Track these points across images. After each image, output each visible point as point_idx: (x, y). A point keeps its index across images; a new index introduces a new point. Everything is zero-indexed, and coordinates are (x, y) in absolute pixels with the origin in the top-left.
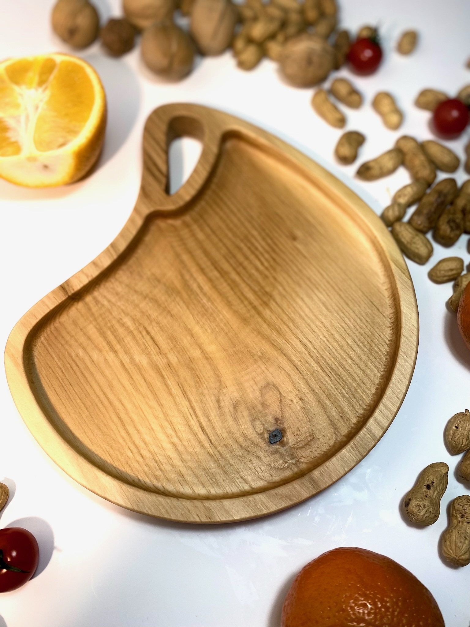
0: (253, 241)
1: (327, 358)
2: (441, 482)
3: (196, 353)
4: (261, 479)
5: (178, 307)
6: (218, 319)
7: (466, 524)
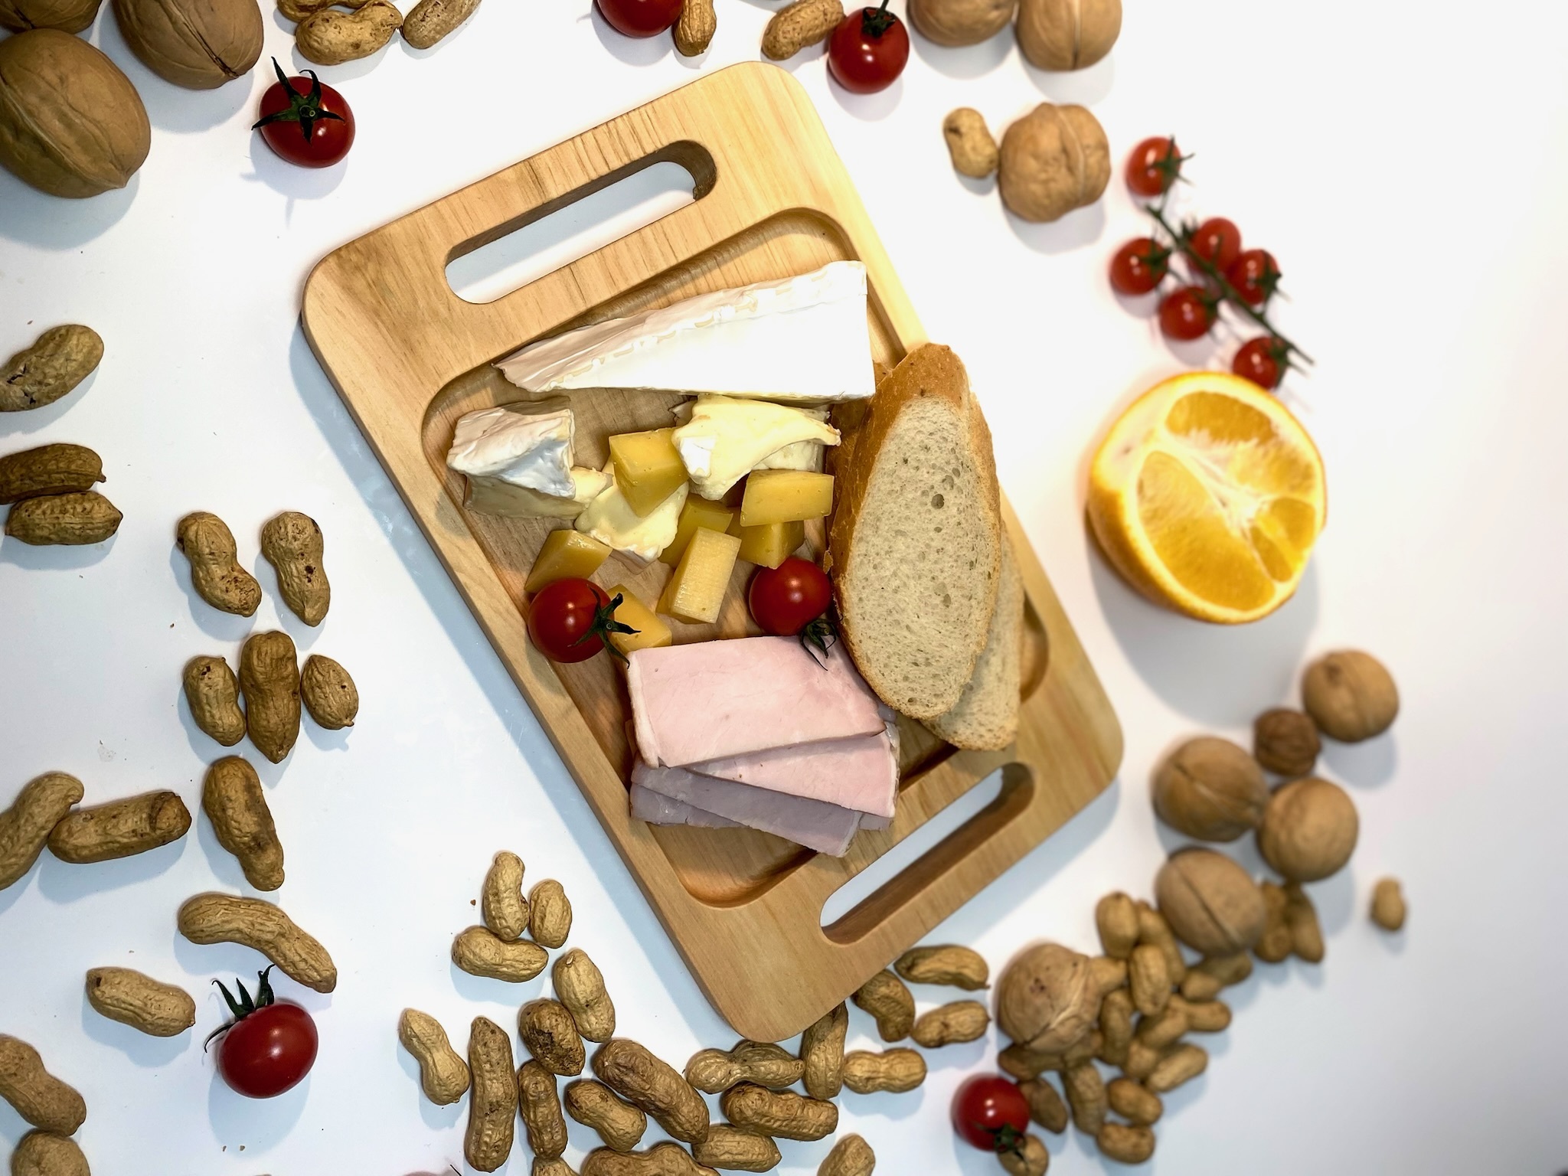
2: (300, 593)
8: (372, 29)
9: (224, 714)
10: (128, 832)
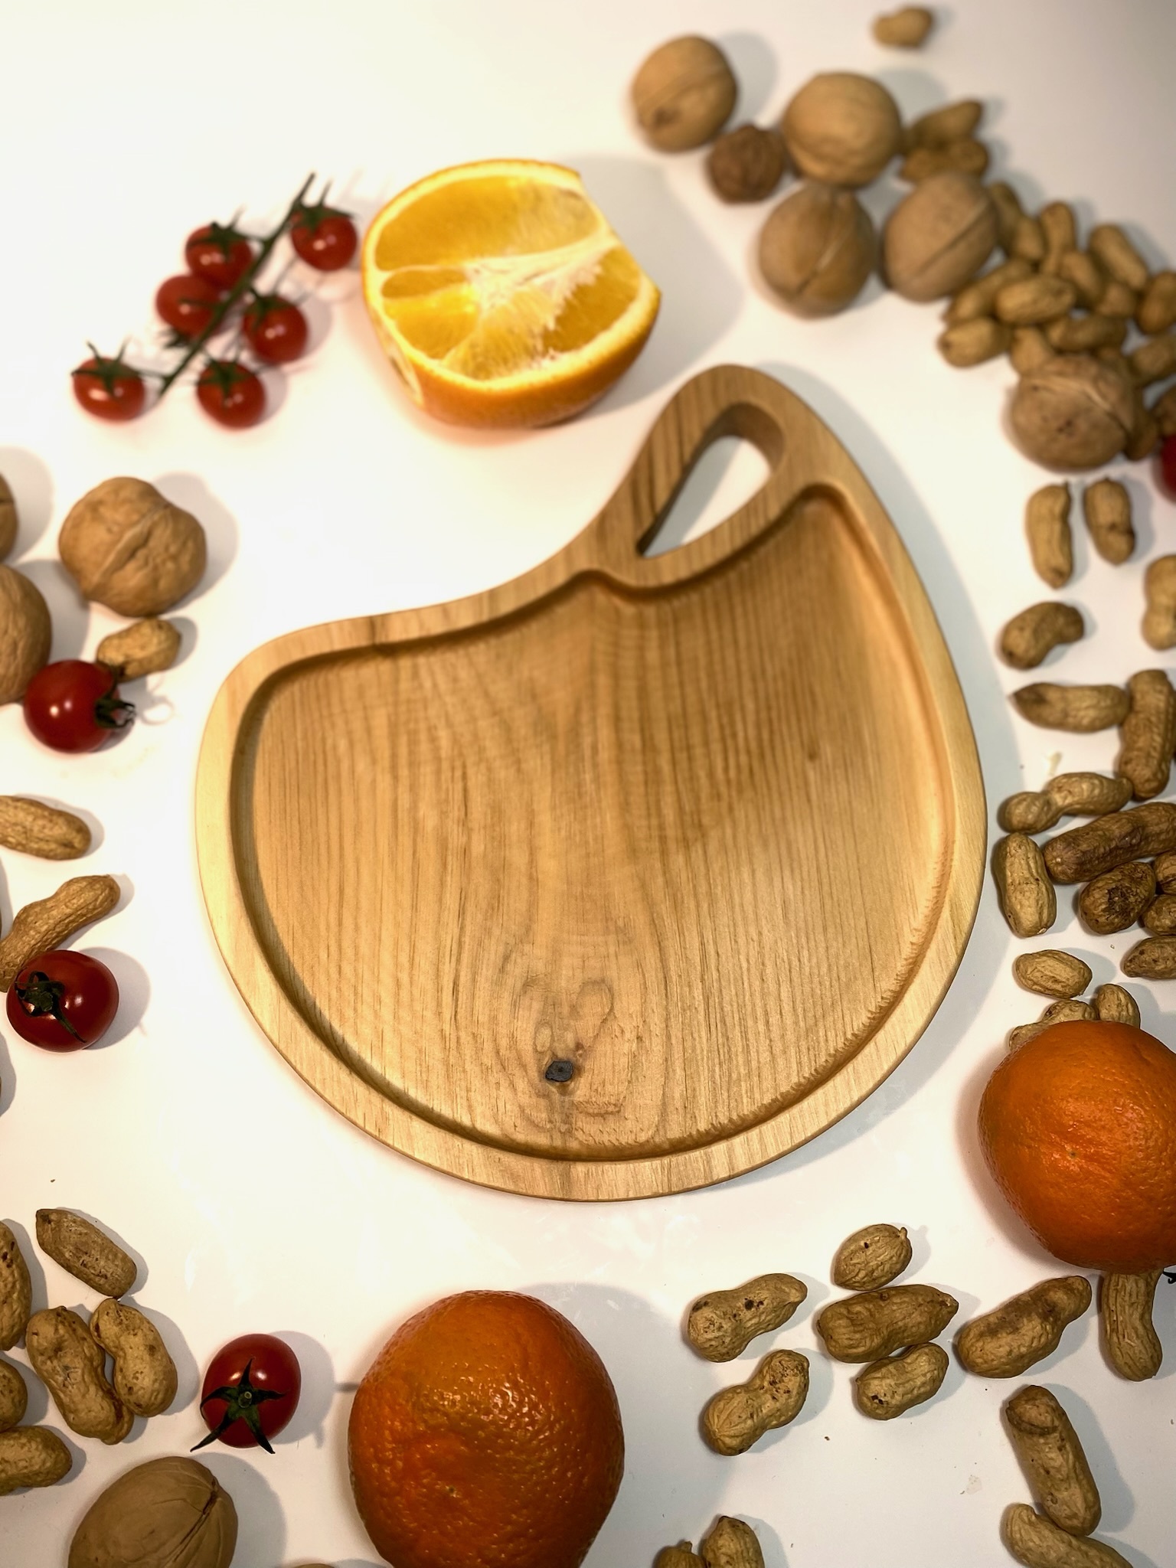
0: (738, 717)
1: (727, 998)
2: (775, 1311)
3: (518, 858)
4: (496, 1122)
5: (539, 762)
6: (589, 822)
7: (768, 1396)
8: (129, 1334)
9: (918, 1371)
10: (1062, 1456)
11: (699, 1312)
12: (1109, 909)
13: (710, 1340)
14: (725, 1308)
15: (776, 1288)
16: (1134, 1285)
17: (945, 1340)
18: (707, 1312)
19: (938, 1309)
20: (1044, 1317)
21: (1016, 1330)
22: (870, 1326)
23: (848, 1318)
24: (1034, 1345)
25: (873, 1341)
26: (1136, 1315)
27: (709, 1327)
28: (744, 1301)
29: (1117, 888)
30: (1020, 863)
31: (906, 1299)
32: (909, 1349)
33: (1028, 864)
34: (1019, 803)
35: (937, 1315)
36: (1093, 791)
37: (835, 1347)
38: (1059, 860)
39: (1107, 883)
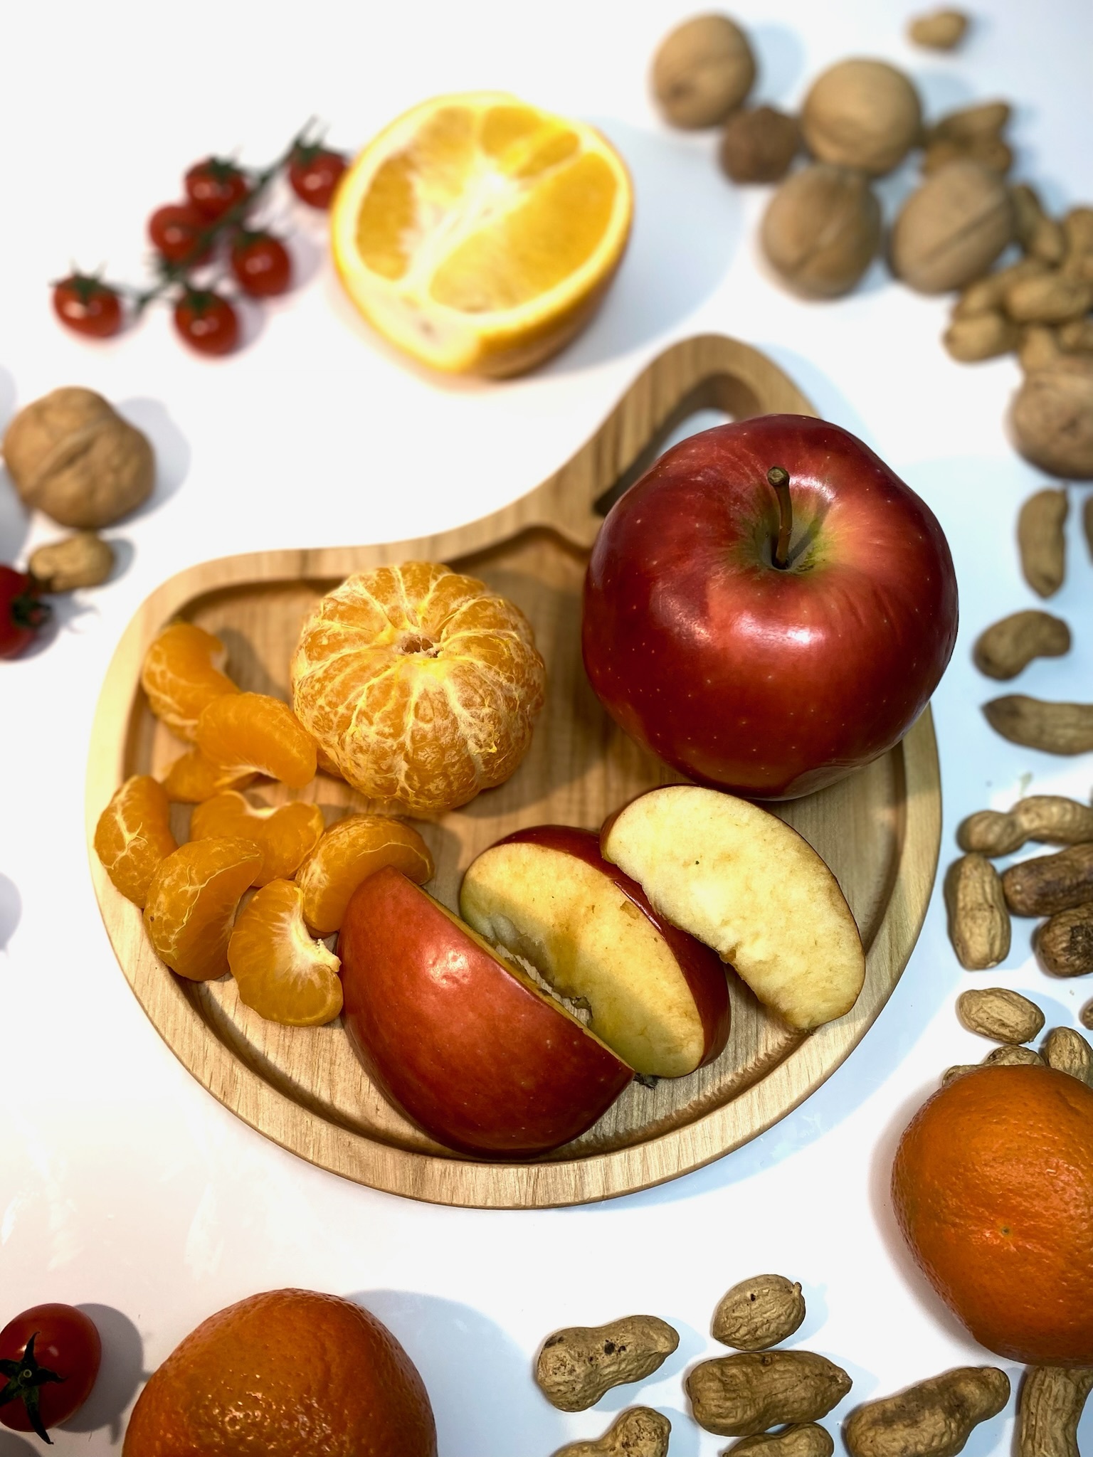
2: (639, 1361)
11: (551, 1349)
12: (1070, 949)
13: (559, 1384)
14: (581, 1348)
15: (643, 1333)
16: (1062, 1389)
17: (833, 1422)
18: (559, 1350)
19: (827, 1385)
20: (950, 1413)
21: (914, 1423)
22: (745, 1394)
23: (720, 1381)
24: (934, 1444)
25: (745, 1412)
26: (1059, 1424)
27: (559, 1368)
28: (605, 1343)
29: (1081, 927)
30: (975, 887)
31: (791, 1368)
32: (791, 1427)
33: (983, 888)
34: (981, 821)
35: (825, 1392)
36: (1063, 815)
37: (701, 1413)
38: (1018, 888)
39: (1070, 920)
